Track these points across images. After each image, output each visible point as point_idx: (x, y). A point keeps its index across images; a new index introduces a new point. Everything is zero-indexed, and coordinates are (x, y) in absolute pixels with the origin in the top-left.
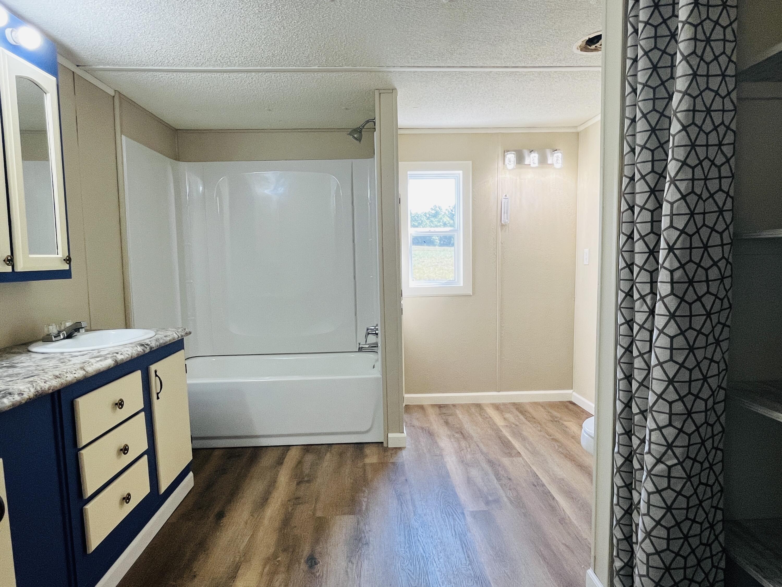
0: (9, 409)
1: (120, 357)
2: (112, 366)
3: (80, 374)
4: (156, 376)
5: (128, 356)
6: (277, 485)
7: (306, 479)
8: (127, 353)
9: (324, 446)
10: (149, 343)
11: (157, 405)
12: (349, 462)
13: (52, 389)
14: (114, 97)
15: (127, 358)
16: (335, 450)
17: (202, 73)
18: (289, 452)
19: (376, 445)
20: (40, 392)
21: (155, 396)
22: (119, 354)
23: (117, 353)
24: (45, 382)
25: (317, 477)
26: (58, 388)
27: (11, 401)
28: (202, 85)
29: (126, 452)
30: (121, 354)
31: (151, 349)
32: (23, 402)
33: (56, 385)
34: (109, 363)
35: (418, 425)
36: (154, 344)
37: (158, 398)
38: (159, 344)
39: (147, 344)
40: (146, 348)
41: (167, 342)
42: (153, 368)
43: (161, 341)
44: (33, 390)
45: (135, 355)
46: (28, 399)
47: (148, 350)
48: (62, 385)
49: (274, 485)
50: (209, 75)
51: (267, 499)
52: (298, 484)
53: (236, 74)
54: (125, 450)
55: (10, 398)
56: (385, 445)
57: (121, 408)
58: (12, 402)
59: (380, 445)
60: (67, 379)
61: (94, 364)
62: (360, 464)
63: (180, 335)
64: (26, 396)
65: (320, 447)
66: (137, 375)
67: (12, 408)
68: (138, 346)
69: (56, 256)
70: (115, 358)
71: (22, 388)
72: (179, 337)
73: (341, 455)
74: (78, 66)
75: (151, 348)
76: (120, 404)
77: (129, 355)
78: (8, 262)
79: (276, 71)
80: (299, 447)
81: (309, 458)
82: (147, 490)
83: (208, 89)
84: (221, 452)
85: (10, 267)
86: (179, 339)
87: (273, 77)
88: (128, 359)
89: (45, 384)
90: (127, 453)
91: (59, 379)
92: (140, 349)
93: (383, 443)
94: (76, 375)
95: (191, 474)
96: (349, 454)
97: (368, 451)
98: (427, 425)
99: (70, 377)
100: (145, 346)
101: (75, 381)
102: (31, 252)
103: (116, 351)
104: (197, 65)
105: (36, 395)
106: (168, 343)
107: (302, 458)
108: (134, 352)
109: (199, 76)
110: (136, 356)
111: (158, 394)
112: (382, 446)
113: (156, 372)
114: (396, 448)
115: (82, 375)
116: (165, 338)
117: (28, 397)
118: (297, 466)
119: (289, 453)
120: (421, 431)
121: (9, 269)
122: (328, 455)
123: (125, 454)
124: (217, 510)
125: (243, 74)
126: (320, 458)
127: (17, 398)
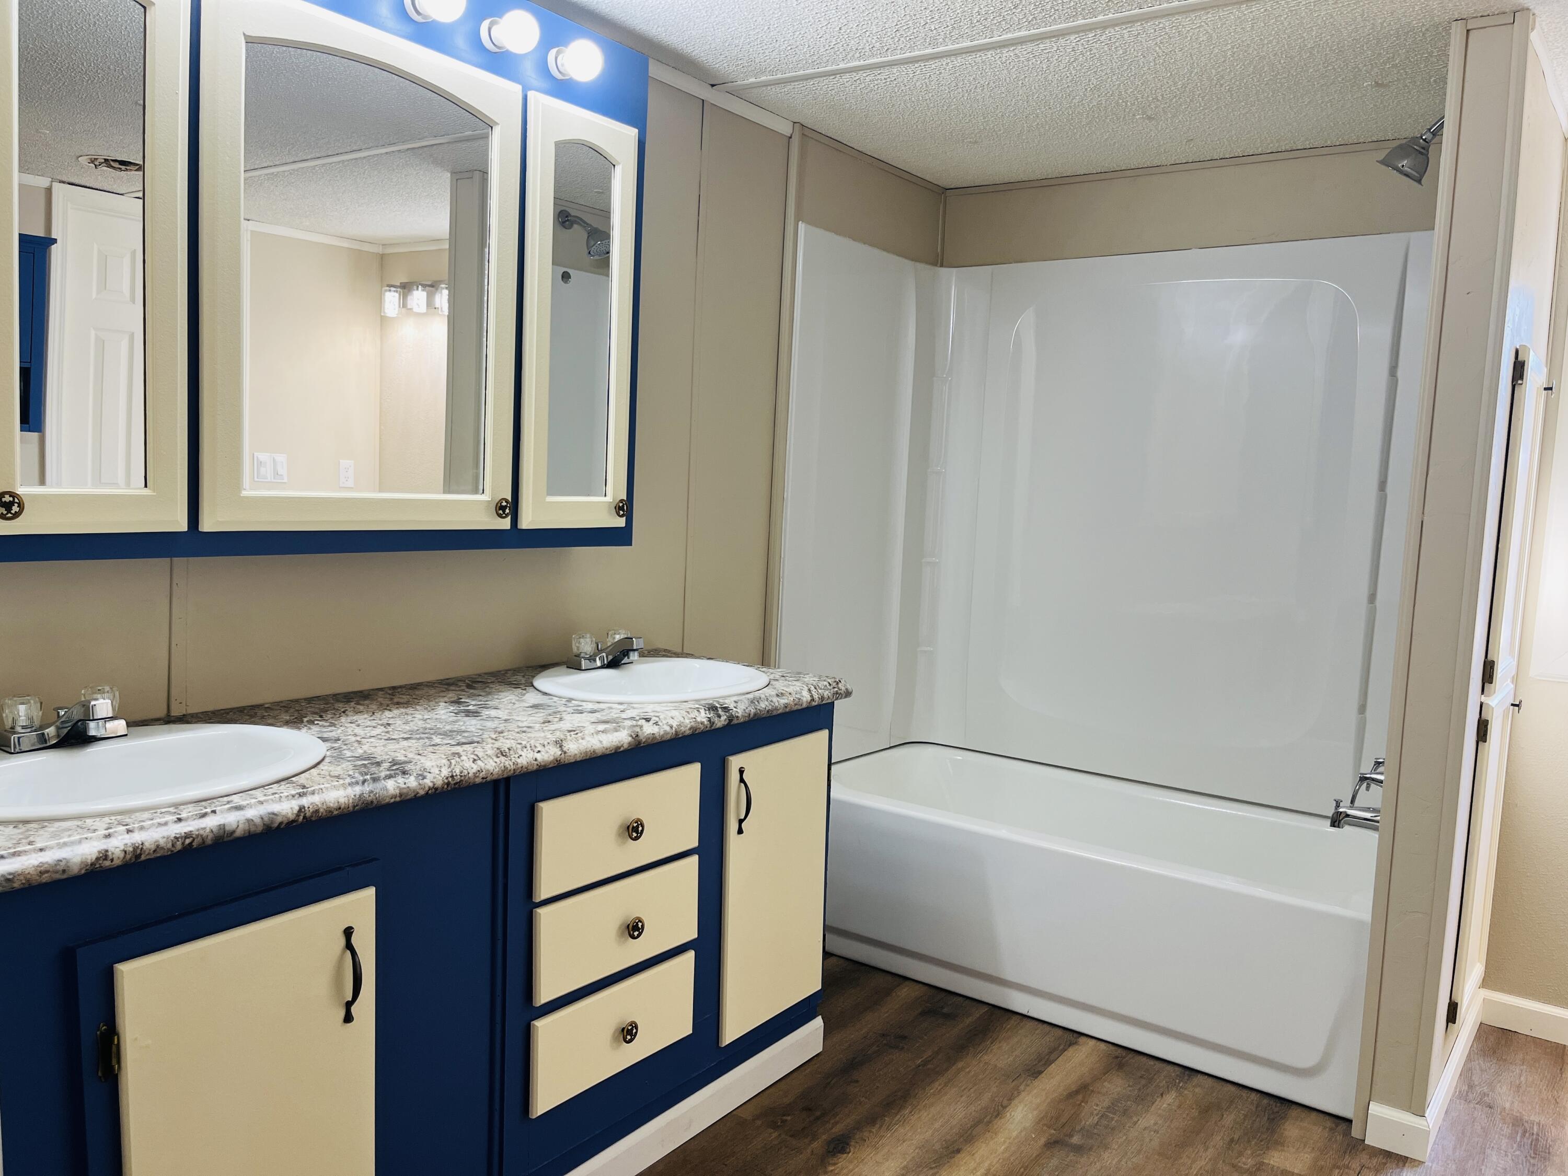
0: (392, 800)
1: (649, 730)
2: (626, 746)
3: (548, 754)
4: (742, 780)
5: (668, 729)
6: (998, 1123)
7: (1076, 1140)
8: (671, 722)
9: (1170, 1068)
10: (731, 706)
11: (735, 847)
12: (1218, 1140)
13: (482, 775)
14: (791, 137)
15: (666, 733)
16: (1195, 1090)
17: (953, 58)
18: (1071, 1050)
19: (1329, 1123)
20: (458, 779)
21: (732, 826)
22: (652, 722)
23: (648, 720)
24: (474, 760)
25: (1106, 1147)
26: (495, 777)
27: (398, 787)
28: (960, 84)
29: (636, 933)
30: (656, 723)
31: (730, 721)
32: (422, 792)
33: (491, 769)
34: (621, 738)
35: (1507, 1105)
36: (741, 710)
37: (740, 831)
38: (753, 711)
39: (726, 709)
40: (719, 716)
41: (776, 709)
42: (735, 762)
43: (763, 705)
44: (445, 772)
45: (686, 730)
46: (430, 789)
47: (721, 722)
48: (503, 771)
49: (990, 1122)
50: (970, 58)
51: (958, 1151)
52: (1052, 1144)
53: (1030, 47)
54: (634, 929)
55: (400, 780)
56: (1356, 1132)
57: (636, 839)
58: (401, 789)
59: (1343, 1126)
60: (519, 761)
61: (588, 738)
62: (1248, 1161)
63: (816, 696)
64: (428, 782)
65: (1159, 1065)
66: (691, 774)
67: (398, 799)
68: (702, 711)
69: (603, 499)
70: (638, 729)
71: (428, 764)
72: (813, 700)
73: (1207, 1110)
74: (713, 86)
75: (731, 719)
76: (634, 830)
77: (671, 727)
78: (501, 512)
79: (1131, 21)
80: (1103, 1045)
81: (1116, 1086)
82: (685, 1028)
83: (979, 90)
84: (915, 992)
85: (508, 520)
86: (814, 704)
87: (1126, 36)
88: (668, 737)
89: (473, 765)
90: (639, 936)
91: (503, 759)
92: (703, 717)
93: (1350, 1121)
94: (539, 756)
95: (818, 1023)
96: (1229, 1119)
97: (1292, 1129)
98: (1543, 1120)
99: (526, 758)
100: (720, 712)
101: (535, 767)
102: (551, 492)
103: (647, 716)
104: (934, 43)
105: (448, 784)
106: (780, 711)
107: (1096, 1079)
108: (687, 721)
109: (947, 64)
110: (688, 732)
111: (741, 822)
112: (1347, 1133)
113: (741, 772)
114: (1388, 1155)
115: (552, 758)
116: (775, 699)
117: (431, 785)
118: (1072, 1095)
119: (1070, 1052)
120: (1507, 1130)
121: (506, 524)
122: (1170, 1098)
123: (633, 937)
124: (838, 1129)
125: (1048, 43)
126: (1143, 1099)
127: (412, 782)
